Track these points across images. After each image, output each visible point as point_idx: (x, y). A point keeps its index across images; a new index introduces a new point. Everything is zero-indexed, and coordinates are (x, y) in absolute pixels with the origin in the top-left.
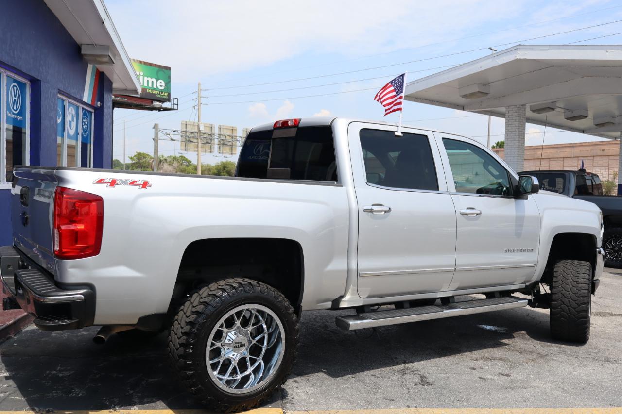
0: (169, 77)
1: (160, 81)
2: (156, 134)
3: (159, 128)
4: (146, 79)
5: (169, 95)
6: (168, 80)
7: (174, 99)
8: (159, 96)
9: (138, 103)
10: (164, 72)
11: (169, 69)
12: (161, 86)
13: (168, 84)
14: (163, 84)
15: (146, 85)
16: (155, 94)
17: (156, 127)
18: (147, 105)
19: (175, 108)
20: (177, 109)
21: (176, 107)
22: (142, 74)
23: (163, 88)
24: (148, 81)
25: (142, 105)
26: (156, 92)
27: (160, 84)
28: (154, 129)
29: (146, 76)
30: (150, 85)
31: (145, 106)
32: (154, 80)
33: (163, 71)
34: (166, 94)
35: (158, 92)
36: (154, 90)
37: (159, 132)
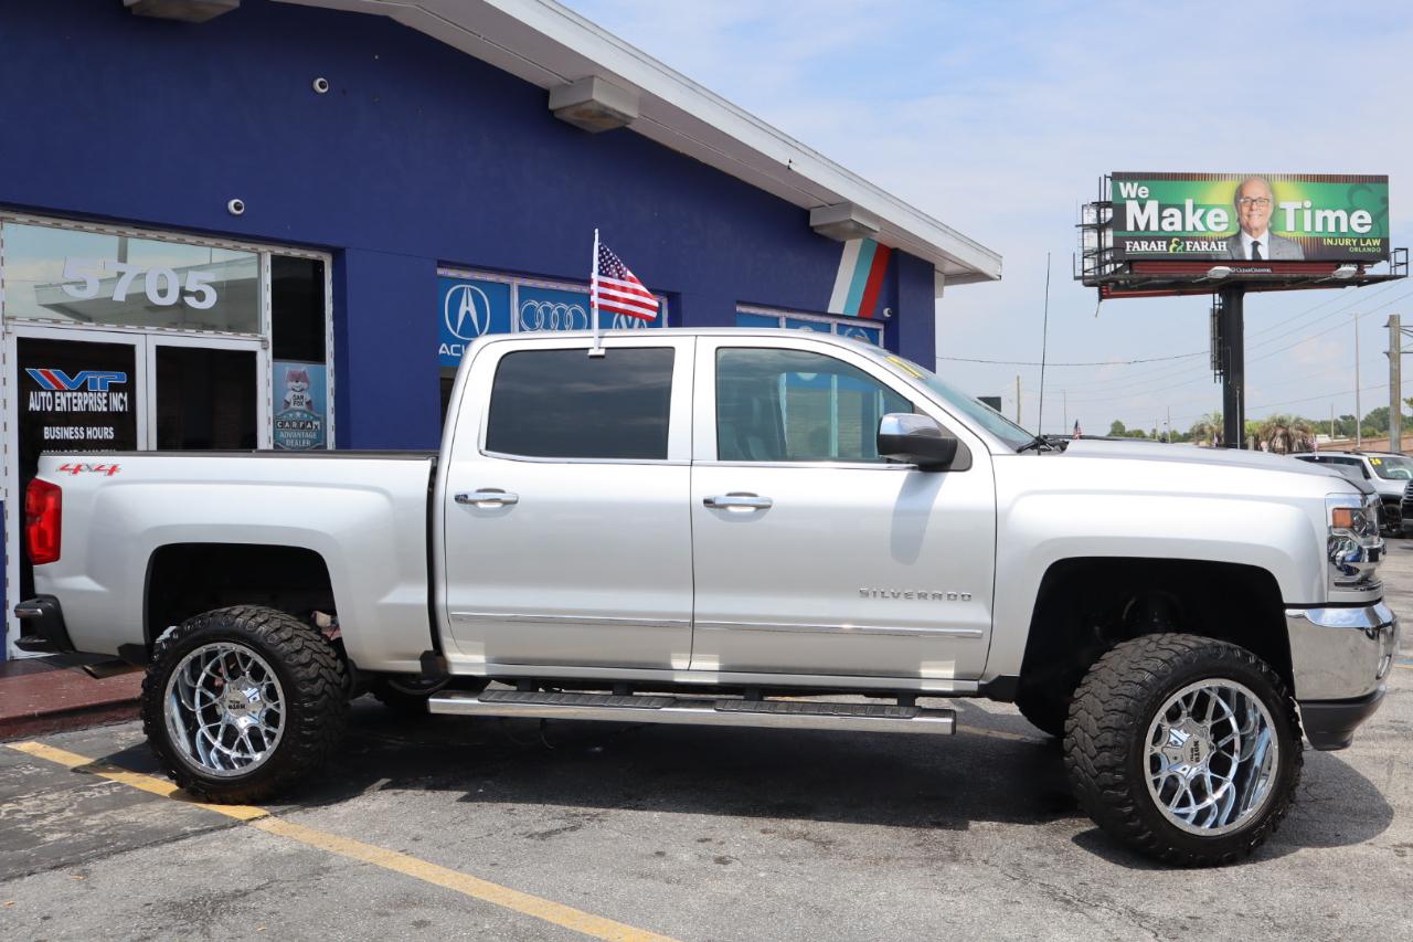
0: (1385, 200)
1: (1356, 215)
2: (1395, 342)
3: (1402, 324)
4: (1319, 215)
5: (1385, 242)
6: (1384, 207)
7: (1397, 250)
8: (1356, 249)
9: (1295, 275)
10: (1370, 191)
11: (1383, 180)
12: (1361, 225)
13: (1381, 216)
14: (1368, 219)
15: (1319, 228)
16: (1345, 246)
17: (1393, 322)
18: (1318, 276)
19: (1398, 273)
20: (1406, 276)
21: (1401, 271)
22: (1308, 204)
23: (1367, 229)
24: (1325, 218)
25: (1308, 278)
26: (1348, 242)
27: (1360, 222)
28: (1388, 329)
29: (1319, 209)
30: (1331, 228)
31: (1316, 279)
32: (1342, 214)
33: (1370, 189)
34: (1377, 242)
35: (1354, 242)
36: (1343, 236)
37: (1402, 335)
